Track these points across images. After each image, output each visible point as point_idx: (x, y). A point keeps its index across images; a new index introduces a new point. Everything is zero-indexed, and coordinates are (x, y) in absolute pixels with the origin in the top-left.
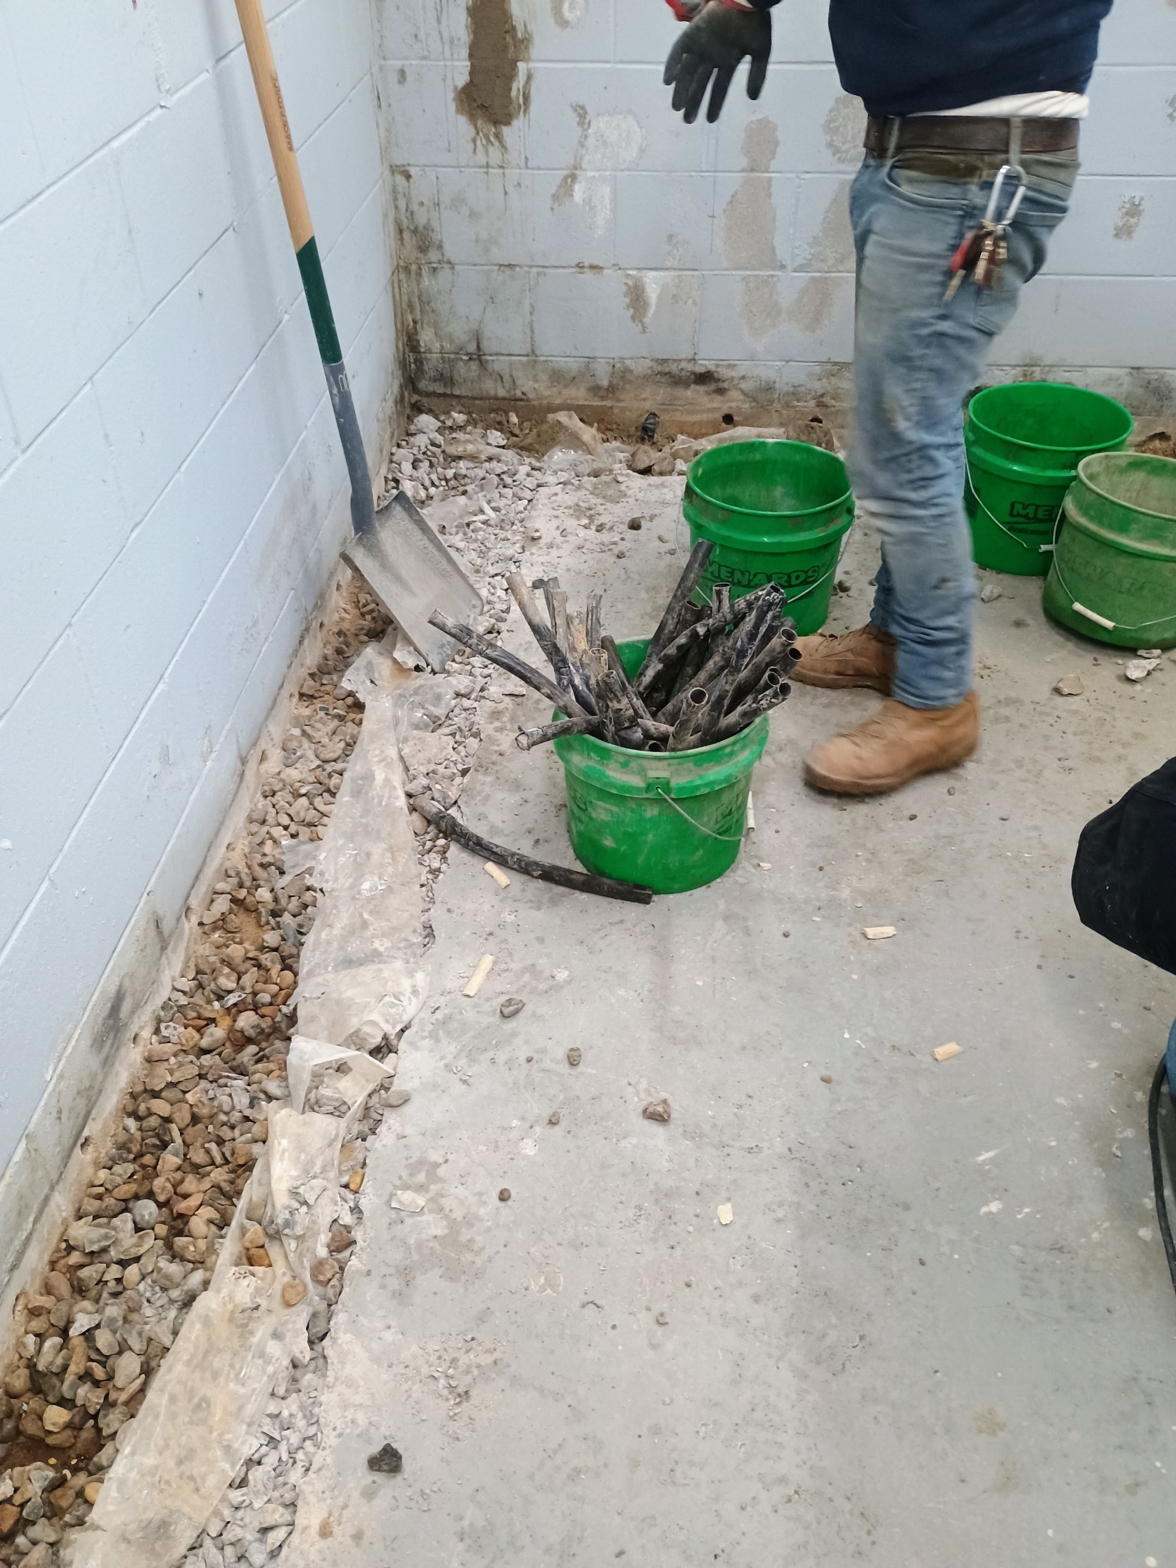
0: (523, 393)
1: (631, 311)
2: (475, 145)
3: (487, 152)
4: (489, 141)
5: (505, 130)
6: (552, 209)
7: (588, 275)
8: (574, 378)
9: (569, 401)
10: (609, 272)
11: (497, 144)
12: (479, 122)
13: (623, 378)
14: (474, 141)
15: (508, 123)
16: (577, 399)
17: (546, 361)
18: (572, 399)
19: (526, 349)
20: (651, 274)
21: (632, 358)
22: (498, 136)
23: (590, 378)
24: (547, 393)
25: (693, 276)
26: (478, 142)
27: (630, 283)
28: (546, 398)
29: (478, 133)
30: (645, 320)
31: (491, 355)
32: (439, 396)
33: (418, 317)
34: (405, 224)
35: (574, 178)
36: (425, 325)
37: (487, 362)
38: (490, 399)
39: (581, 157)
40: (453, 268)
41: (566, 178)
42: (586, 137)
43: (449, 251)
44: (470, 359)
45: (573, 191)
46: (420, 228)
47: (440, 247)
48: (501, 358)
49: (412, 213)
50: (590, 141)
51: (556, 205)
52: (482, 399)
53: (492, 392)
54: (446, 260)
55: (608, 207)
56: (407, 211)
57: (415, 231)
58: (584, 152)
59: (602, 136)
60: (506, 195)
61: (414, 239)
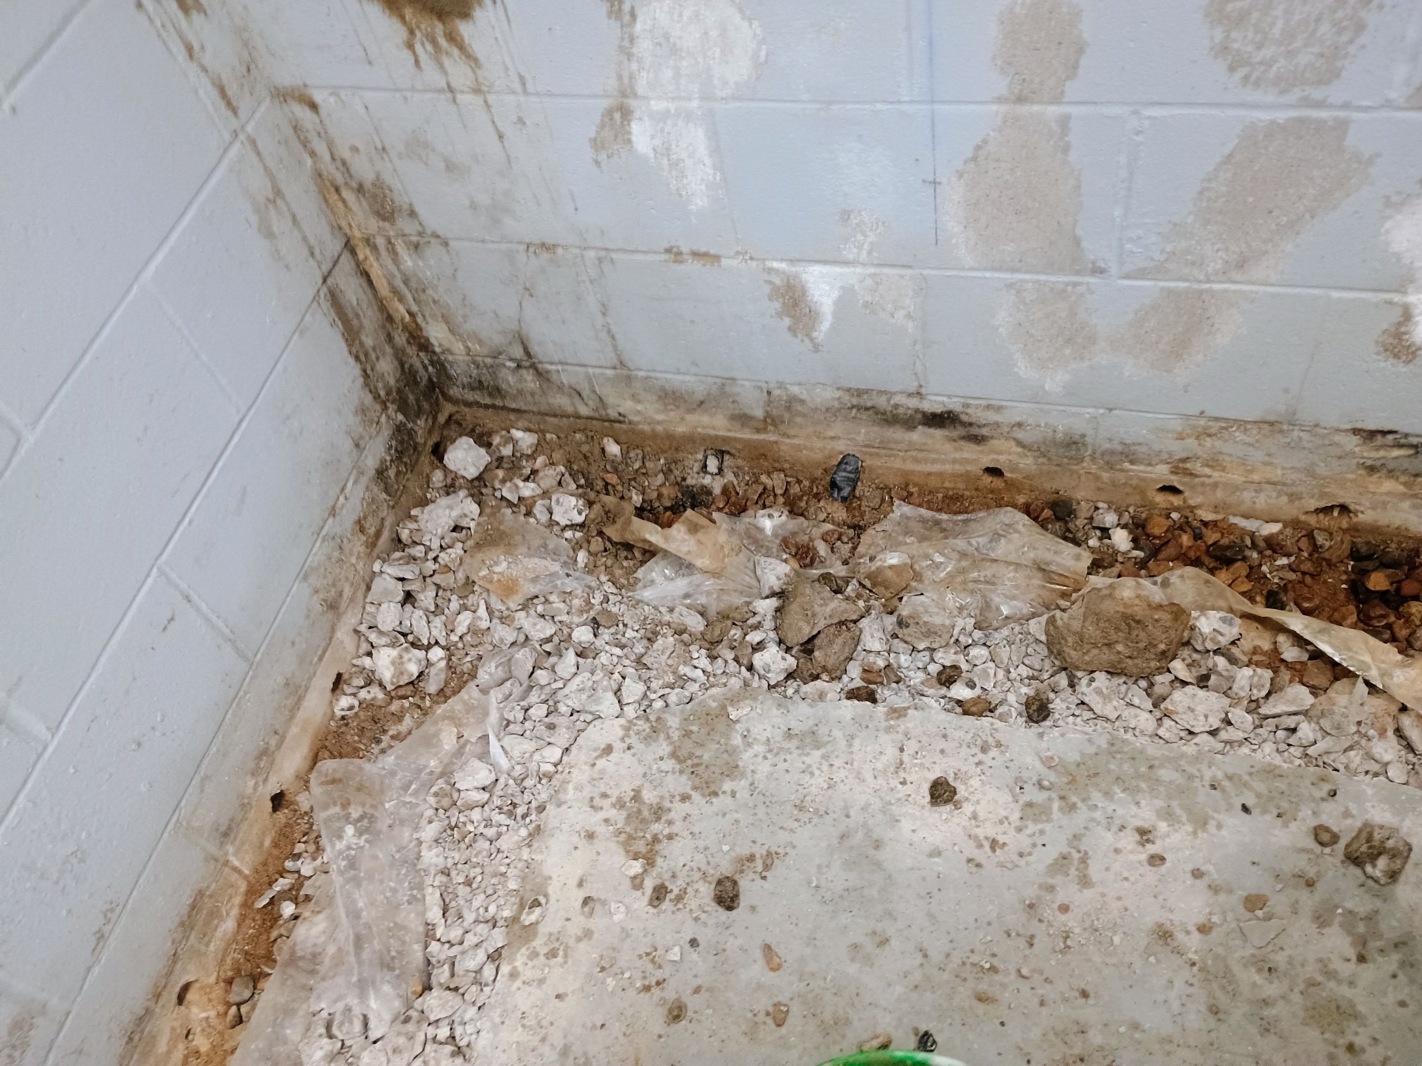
0: (620, 414)
1: (787, 321)
2: (414, 53)
3: (441, 67)
4: (434, 42)
5: (464, 29)
6: (597, 163)
7: (693, 267)
8: (702, 403)
9: (699, 430)
10: (734, 263)
11: (456, 52)
12: (408, 12)
13: (788, 408)
14: (410, 46)
15: (466, 15)
16: (714, 428)
17: (647, 378)
18: (704, 427)
19: (610, 358)
20: (817, 269)
21: (800, 384)
22: (453, 38)
23: (730, 405)
24: (660, 417)
25: (902, 277)
26: (418, 47)
27: (778, 282)
28: (659, 423)
29: (412, 32)
30: (815, 334)
31: (551, 363)
32: (487, 407)
33: (414, 308)
34: (340, 180)
35: (626, 113)
36: (429, 319)
37: (548, 372)
38: (568, 417)
39: (631, 77)
40: (446, 244)
41: (609, 113)
42: (632, 40)
43: (431, 219)
44: (519, 366)
45: (630, 133)
46: (368, 185)
47: (412, 214)
48: (570, 368)
49: (344, 163)
50: (644, 46)
51: (603, 157)
52: (555, 416)
53: (570, 409)
54: (429, 232)
55: (708, 161)
56: (333, 159)
57: (360, 189)
58: (634, 66)
59: (666, 36)
60: (501, 137)
61: (364, 203)
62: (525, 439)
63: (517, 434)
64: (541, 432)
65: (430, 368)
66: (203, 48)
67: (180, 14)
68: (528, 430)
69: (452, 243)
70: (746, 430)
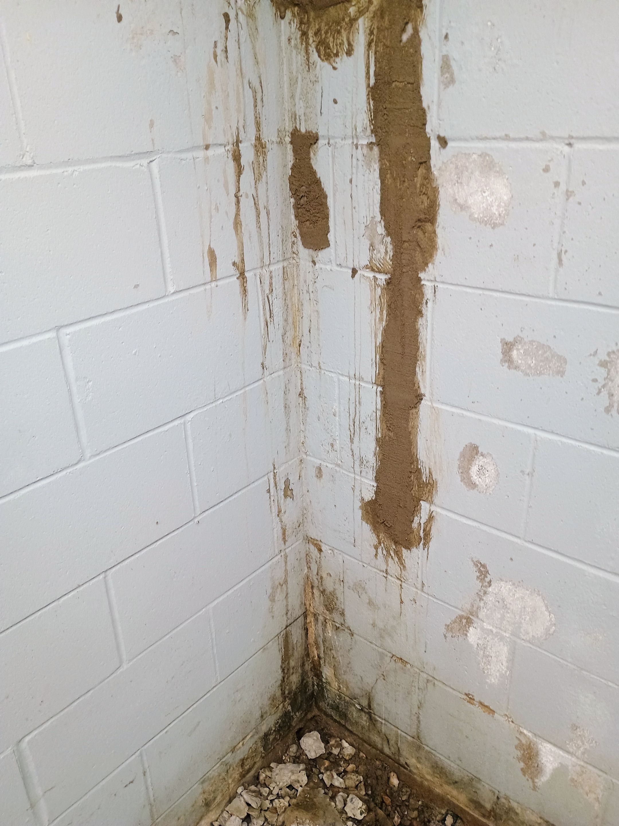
0: (406, 763)
1: (522, 765)
2: (377, 552)
3: (387, 562)
4: (388, 552)
5: (405, 552)
6: (445, 637)
7: (478, 710)
8: (456, 782)
9: (449, 797)
10: (502, 719)
11: (396, 559)
12: (382, 535)
13: (507, 813)
14: (376, 548)
15: (408, 548)
16: (458, 800)
17: (429, 752)
18: (452, 797)
19: (413, 731)
20: (549, 746)
21: (518, 803)
22: (398, 554)
23: (472, 792)
24: (429, 777)
25: (599, 776)
26: (380, 550)
27: (524, 742)
28: (427, 780)
29: (380, 543)
30: (536, 780)
31: (380, 717)
32: (335, 721)
33: (322, 655)
34: (316, 583)
35: (469, 622)
36: (327, 664)
37: (376, 721)
38: (377, 749)
39: (479, 608)
40: (352, 635)
41: (461, 617)
42: (485, 593)
43: (350, 621)
44: (362, 710)
45: (467, 631)
46: (327, 592)
47: (343, 614)
48: (389, 725)
49: (322, 578)
50: (490, 599)
51: (449, 635)
52: (370, 745)
53: (380, 746)
54: (346, 625)
55: (505, 664)
56: (317, 574)
57: (323, 592)
58: (482, 604)
59: (503, 600)
60: (402, 602)
61: (322, 598)
62: (349, 750)
63: (345, 744)
64: (359, 750)
65: (316, 687)
66: (285, 512)
67: (283, 497)
68: (351, 744)
69: (355, 635)
70: (477, 812)
